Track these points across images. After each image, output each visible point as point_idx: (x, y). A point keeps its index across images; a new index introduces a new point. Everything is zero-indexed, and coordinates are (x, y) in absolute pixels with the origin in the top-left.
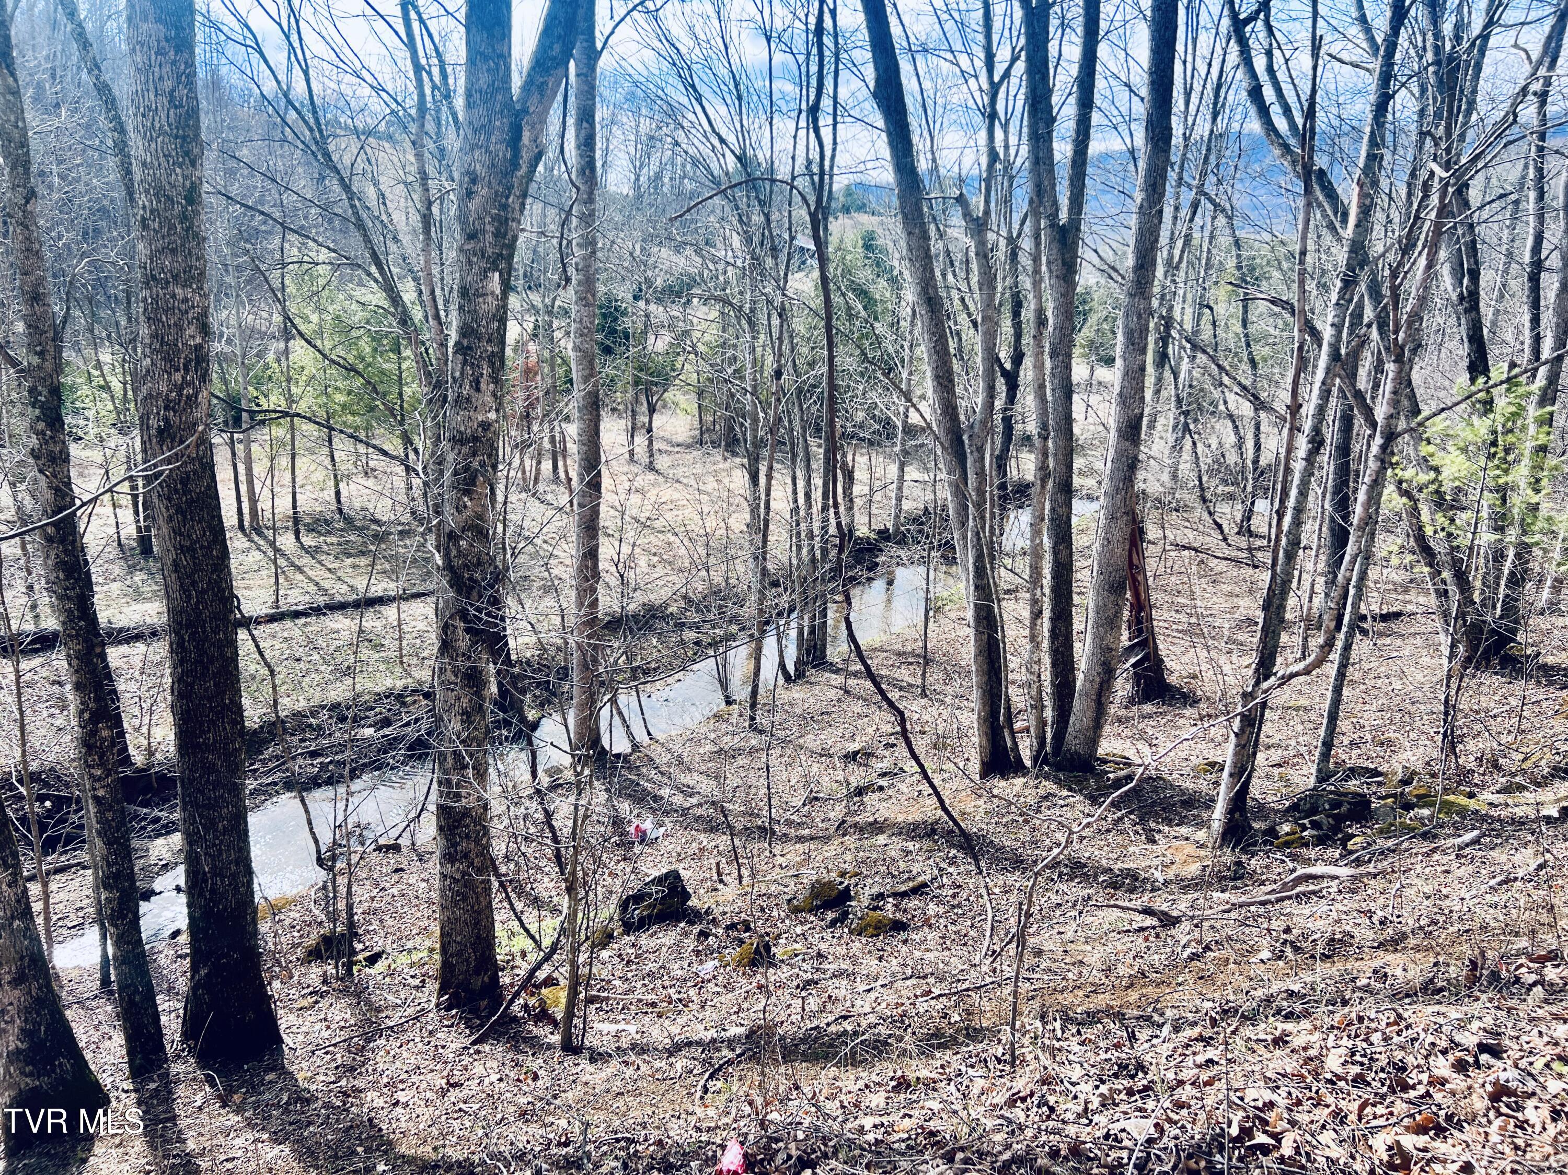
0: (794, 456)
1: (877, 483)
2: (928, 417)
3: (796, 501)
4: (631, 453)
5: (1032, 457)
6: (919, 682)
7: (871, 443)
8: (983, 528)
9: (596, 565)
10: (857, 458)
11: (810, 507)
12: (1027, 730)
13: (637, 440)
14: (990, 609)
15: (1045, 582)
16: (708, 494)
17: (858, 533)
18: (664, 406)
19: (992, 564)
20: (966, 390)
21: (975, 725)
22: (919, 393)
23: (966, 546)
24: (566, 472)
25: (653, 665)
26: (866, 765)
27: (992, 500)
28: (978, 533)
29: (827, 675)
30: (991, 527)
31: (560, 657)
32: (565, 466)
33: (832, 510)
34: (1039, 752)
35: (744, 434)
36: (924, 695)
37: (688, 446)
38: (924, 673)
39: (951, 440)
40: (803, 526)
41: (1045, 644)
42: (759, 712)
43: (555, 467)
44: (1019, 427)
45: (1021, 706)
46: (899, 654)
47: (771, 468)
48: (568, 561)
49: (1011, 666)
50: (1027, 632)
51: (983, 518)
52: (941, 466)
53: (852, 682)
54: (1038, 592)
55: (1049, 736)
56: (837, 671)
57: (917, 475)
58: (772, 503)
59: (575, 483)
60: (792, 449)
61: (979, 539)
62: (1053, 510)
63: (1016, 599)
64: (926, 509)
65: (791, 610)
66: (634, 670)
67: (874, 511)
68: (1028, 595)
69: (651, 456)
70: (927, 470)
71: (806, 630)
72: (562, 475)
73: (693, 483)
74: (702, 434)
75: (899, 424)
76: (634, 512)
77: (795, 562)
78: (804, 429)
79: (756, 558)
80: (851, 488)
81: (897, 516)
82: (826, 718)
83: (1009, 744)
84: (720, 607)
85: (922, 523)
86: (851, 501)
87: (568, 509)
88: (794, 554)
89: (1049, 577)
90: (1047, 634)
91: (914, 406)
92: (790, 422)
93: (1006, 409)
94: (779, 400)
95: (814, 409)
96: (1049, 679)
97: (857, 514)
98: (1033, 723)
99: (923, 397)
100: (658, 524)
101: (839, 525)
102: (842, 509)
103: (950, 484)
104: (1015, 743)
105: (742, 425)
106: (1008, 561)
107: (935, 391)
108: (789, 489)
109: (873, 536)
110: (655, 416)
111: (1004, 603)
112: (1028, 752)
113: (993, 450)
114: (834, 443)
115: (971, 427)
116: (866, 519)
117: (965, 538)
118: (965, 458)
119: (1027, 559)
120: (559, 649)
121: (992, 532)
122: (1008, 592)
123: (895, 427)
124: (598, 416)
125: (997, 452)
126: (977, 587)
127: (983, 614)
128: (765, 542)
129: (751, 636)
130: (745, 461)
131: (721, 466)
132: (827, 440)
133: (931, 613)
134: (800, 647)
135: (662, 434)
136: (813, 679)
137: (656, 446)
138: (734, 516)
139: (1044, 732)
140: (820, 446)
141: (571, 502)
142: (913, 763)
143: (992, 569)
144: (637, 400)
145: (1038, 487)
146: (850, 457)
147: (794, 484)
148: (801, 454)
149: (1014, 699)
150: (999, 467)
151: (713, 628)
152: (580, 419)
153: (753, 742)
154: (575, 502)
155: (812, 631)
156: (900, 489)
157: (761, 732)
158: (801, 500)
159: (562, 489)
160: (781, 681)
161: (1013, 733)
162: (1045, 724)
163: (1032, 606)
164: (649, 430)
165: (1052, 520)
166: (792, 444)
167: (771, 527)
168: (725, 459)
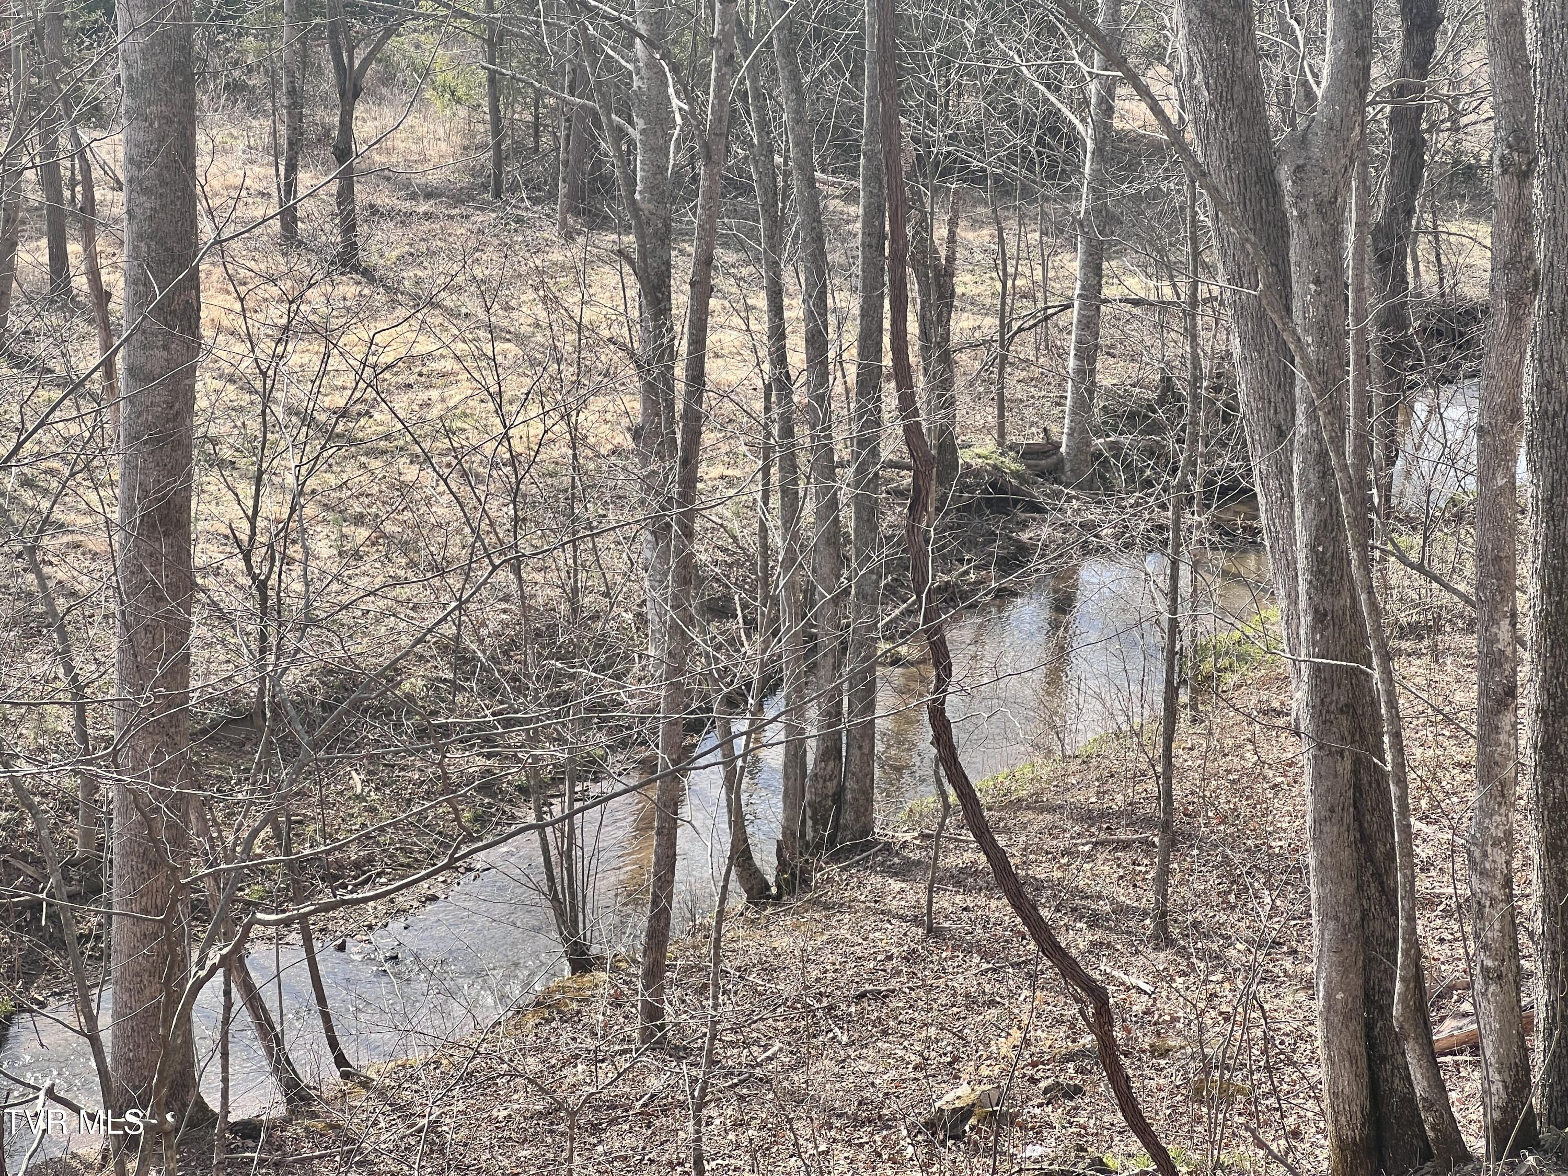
0: (777, 224)
1: (1025, 307)
2: (1171, 111)
3: (780, 359)
4: (288, 217)
5: (1484, 231)
6: (1149, 899)
7: (1003, 188)
8: (1338, 441)
9: (183, 554)
10: (965, 234)
11: (823, 377)
12: (1474, 1046)
13: (305, 179)
14: (1359, 680)
15: (1522, 602)
16: (520, 339)
17: (965, 456)
18: (387, 79)
19: (1363, 548)
20: (1286, 32)
21: (1318, 1030)
22: (1143, 40)
23: (1286, 494)
24: (94, 275)
25: (354, 853)
26: (994, 1152)
27: (1363, 359)
28: (1322, 457)
29: (876, 880)
30: (1362, 438)
31: (74, 828)
32: (91, 257)
33: (890, 387)
34: (1510, 1111)
35: (627, 160)
36: (1162, 939)
37: (459, 198)
38: (1164, 872)
39: (1243, 182)
40: (803, 433)
41: (1525, 787)
42: (672, 993)
43: (58, 257)
44: (1441, 140)
45: (1452, 972)
46: (1088, 817)
47: (706, 263)
48: (98, 542)
49: (1423, 851)
50: (1470, 751)
51: (1336, 411)
52: (1212, 257)
53: (946, 901)
54: (1503, 631)
55: (1538, 1061)
56: (904, 871)
57: (1136, 285)
58: (712, 367)
59: (117, 306)
60: (769, 206)
61: (1325, 473)
62: (1545, 387)
63: (1436, 654)
64: (1167, 381)
65: (770, 686)
66: (297, 867)
67: (1015, 389)
68: (1471, 642)
69: (349, 228)
70: (1168, 270)
71: (812, 745)
72: (80, 283)
73: (473, 305)
74: (498, 162)
75: (1086, 132)
76: (299, 394)
77: (777, 540)
78: (803, 144)
79: (661, 531)
80: (944, 320)
81: (1082, 406)
82: (873, 1011)
83: (1420, 1088)
84: (558, 677)
85: (1156, 428)
86: (946, 358)
87: (96, 385)
88: (774, 522)
89: (1534, 588)
90: (1529, 758)
91: (1133, 79)
92: (763, 126)
93: (1402, 90)
94: (728, 61)
95: (831, 88)
96: (1536, 890)
97: (963, 402)
98: (1491, 1023)
99: (1155, 54)
100: (368, 429)
101: (912, 433)
102: (920, 381)
103: (1240, 311)
104: (1440, 1088)
105: (619, 134)
106: (1412, 542)
107: (1193, 39)
108: (761, 326)
109: (1010, 464)
110: (359, 110)
111: (1397, 665)
112: (1476, 1113)
113: (1364, 209)
114: (896, 188)
115: (1302, 141)
116: (989, 415)
117: (1284, 470)
118: (1283, 232)
119: (1469, 536)
120: (68, 806)
121: (1363, 457)
122: (1413, 631)
123: (1073, 141)
124: (190, 105)
125: (1378, 216)
126: (1320, 617)
127: (1341, 697)
128: (689, 480)
129: (647, 765)
130: (630, 239)
131: (556, 256)
132: (873, 178)
133: (1184, 697)
134: (792, 796)
135: (379, 159)
136: (831, 894)
137: (362, 193)
138: (597, 403)
139: (1525, 1051)
140: (850, 197)
141: (108, 365)
142: (1135, 1145)
143: (1366, 563)
144: (305, 61)
145: (1501, 321)
146: (941, 232)
147: (776, 309)
148: (796, 221)
149: (1433, 950)
150: (1383, 259)
151: (534, 739)
152: (134, 114)
153: (654, 1083)
154: (120, 363)
155: (830, 751)
156: (1089, 324)
157: (679, 1053)
158: (797, 359)
159: (82, 326)
160: (738, 900)
161: (1431, 1054)
162: (1527, 1026)
163: (1485, 675)
164: (343, 152)
165: (1543, 416)
166: (771, 192)
167: (708, 437)
168: (569, 236)
